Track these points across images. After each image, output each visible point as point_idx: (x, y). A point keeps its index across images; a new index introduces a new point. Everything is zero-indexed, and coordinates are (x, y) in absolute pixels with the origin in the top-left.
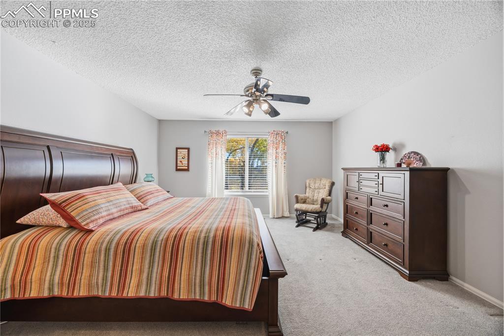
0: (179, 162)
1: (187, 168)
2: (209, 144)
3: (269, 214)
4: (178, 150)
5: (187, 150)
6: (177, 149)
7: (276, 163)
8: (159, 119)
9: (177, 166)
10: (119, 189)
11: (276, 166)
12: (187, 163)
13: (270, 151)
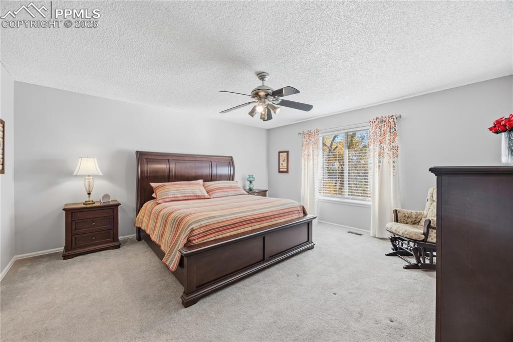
0: (280, 165)
1: (286, 170)
2: (302, 146)
3: (370, 230)
4: (281, 154)
5: (286, 154)
6: (279, 152)
7: (379, 162)
8: (268, 128)
9: (279, 168)
10: (200, 185)
11: (379, 166)
12: (286, 165)
13: (371, 147)
